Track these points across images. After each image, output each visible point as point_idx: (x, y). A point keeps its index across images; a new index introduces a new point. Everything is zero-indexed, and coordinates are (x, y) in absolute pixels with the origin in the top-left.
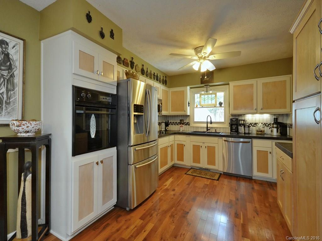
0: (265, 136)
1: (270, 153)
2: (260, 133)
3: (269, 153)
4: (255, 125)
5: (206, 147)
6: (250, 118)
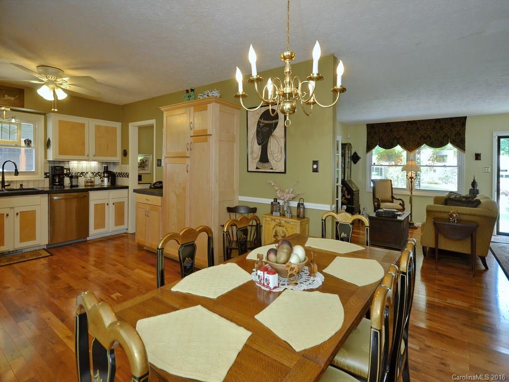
0: (96, 187)
1: (108, 204)
2: (89, 184)
3: (106, 204)
4: (81, 175)
5: (17, 214)
6: (75, 166)
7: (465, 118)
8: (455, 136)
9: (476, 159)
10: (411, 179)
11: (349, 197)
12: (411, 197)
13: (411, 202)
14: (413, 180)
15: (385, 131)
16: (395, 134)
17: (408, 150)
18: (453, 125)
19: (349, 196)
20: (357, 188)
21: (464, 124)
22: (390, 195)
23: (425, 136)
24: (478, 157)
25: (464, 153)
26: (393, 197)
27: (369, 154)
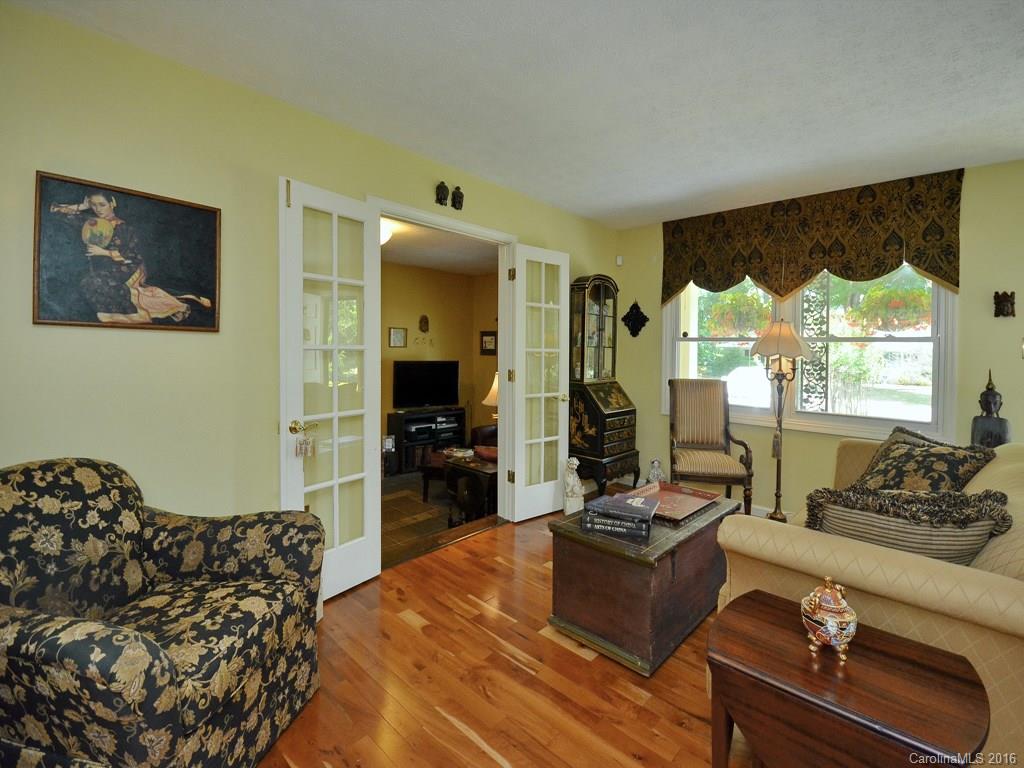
7: (960, 173)
8: (924, 238)
9: (997, 315)
10: (780, 381)
11: (592, 432)
12: (776, 437)
13: (777, 452)
14: (784, 382)
15: (711, 238)
16: (739, 245)
17: (776, 292)
18: (916, 202)
19: (594, 429)
20: (630, 403)
21: (954, 197)
22: (721, 428)
23: (827, 244)
24: (1003, 304)
25: (957, 293)
26: (728, 436)
27: (669, 306)
